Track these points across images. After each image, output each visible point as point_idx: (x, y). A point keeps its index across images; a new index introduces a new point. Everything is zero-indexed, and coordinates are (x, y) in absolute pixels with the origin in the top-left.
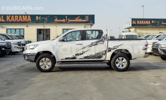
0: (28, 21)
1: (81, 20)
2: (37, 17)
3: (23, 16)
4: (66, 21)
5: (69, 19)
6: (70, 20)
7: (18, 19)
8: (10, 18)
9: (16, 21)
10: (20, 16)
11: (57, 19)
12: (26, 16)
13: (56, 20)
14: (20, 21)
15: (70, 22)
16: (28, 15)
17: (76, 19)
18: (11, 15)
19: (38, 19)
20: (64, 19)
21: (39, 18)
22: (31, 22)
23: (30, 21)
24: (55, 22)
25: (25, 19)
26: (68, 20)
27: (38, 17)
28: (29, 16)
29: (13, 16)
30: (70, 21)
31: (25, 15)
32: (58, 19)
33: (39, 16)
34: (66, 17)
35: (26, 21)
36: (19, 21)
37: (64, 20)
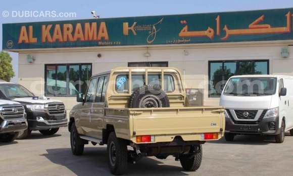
0: (99, 38)
1: (268, 29)
2: (126, 25)
3: (87, 25)
4: (218, 33)
5: (226, 28)
6: (229, 28)
7: (73, 33)
8: (52, 31)
9: (65, 39)
10: (79, 26)
11: (186, 28)
12: (94, 24)
13: (185, 32)
14: (79, 39)
15: (230, 36)
16: (98, 21)
17: (251, 26)
18: (54, 24)
19: (130, 31)
20: (209, 29)
21: (132, 28)
22: (109, 40)
23: (107, 37)
24: (181, 38)
25: (91, 31)
26: (225, 31)
27: (130, 26)
28: (103, 25)
29: (58, 26)
30: (229, 32)
31: (91, 21)
32: (189, 30)
33: (130, 20)
34: (218, 19)
35: (95, 38)
36: (75, 39)
37: (209, 33)
